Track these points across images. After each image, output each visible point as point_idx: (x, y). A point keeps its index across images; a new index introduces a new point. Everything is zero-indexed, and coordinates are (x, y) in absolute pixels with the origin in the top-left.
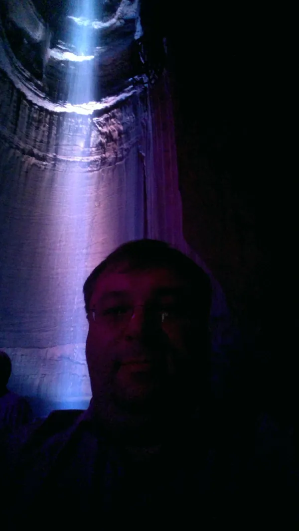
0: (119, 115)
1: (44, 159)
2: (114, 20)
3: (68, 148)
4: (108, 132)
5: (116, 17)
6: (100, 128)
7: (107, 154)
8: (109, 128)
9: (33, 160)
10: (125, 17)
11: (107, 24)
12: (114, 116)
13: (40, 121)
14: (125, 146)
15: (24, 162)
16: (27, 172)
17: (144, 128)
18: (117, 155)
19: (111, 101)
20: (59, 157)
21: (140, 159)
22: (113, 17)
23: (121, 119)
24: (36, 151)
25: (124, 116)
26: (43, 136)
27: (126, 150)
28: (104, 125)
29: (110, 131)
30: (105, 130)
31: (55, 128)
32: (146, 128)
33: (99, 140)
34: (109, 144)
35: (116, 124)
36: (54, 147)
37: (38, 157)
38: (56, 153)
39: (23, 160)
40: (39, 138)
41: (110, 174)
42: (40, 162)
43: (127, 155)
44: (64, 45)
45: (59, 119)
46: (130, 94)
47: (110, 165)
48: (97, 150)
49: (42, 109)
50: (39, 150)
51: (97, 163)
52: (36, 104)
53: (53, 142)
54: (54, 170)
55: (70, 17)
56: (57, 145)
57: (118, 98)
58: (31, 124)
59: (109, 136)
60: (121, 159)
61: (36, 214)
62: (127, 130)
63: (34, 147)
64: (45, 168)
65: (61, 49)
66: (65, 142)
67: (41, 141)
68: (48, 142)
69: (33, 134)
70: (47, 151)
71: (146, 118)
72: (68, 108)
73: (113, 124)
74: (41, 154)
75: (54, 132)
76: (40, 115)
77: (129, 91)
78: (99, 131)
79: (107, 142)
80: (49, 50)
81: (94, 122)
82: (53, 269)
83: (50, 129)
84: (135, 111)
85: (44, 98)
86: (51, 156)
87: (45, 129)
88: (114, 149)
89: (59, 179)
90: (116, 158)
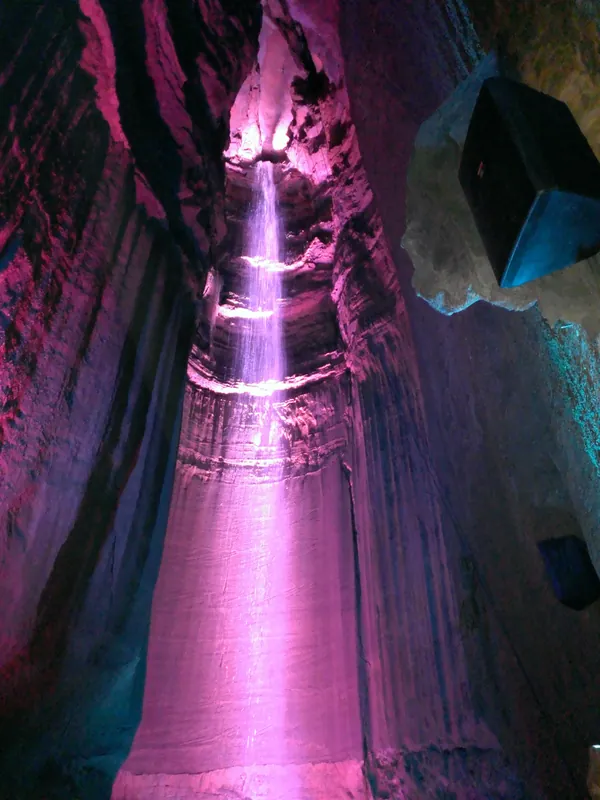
0: (310, 402)
1: (207, 466)
2: (301, 263)
3: (239, 447)
4: (294, 424)
5: (304, 259)
6: (283, 418)
7: (294, 458)
8: (296, 419)
9: (195, 470)
10: (315, 261)
11: (292, 267)
12: (302, 404)
13: (203, 411)
14: (320, 449)
15: (184, 474)
16: (186, 489)
17: (348, 428)
18: (307, 460)
19: (299, 381)
20: (227, 461)
21: (345, 474)
22: (300, 259)
23: (313, 409)
24: (198, 455)
25: (318, 407)
26: (207, 432)
27: (321, 456)
28: (288, 414)
29: (297, 424)
30: (290, 421)
31: (222, 418)
32: (351, 429)
33: (281, 436)
34: (296, 443)
35: (306, 416)
36: (221, 446)
37: (200, 465)
38: (223, 454)
39: (183, 471)
40: (203, 436)
41: (298, 488)
42: (203, 471)
43: (324, 464)
44: (236, 299)
45: (227, 403)
46: (327, 375)
47: (297, 474)
48: (279, 450)
49: (207, 392)
50: (202, 453)
51: (278, 469)
52: (199, 387)
53: (219, 440)
54: (220, 481)
55: (244, 258)
56: (224, 443)
57: (309, 379)
58: (194, 417)
59: (295, 431)
60: (315, 468)
61: (194, 552)
62: (322, 425)
63: (196, 450)
64: (208, 480)
65: (232, 304)
66: (235, 439)
67: (205, 440)
68: (214, 440)
69: (196, 431)
70: (212, 453)
71: (351, 415)
72: (241, 388)
73: (303, 414)
74: (203, 459)
75: (221, 424)
76: (204, 402)
77: (325, 371)
78: (281, 421)
79: (293, 440)
80: (218, 306)
81: (275, 408)
82: (213, 638)
83: (216, 420)
84: (334, 401)
85: (211, 378)
86: (216, 460)
87: (210, 421)
88: (303, 451)
89: (225, 495)
90: (307, 465)
